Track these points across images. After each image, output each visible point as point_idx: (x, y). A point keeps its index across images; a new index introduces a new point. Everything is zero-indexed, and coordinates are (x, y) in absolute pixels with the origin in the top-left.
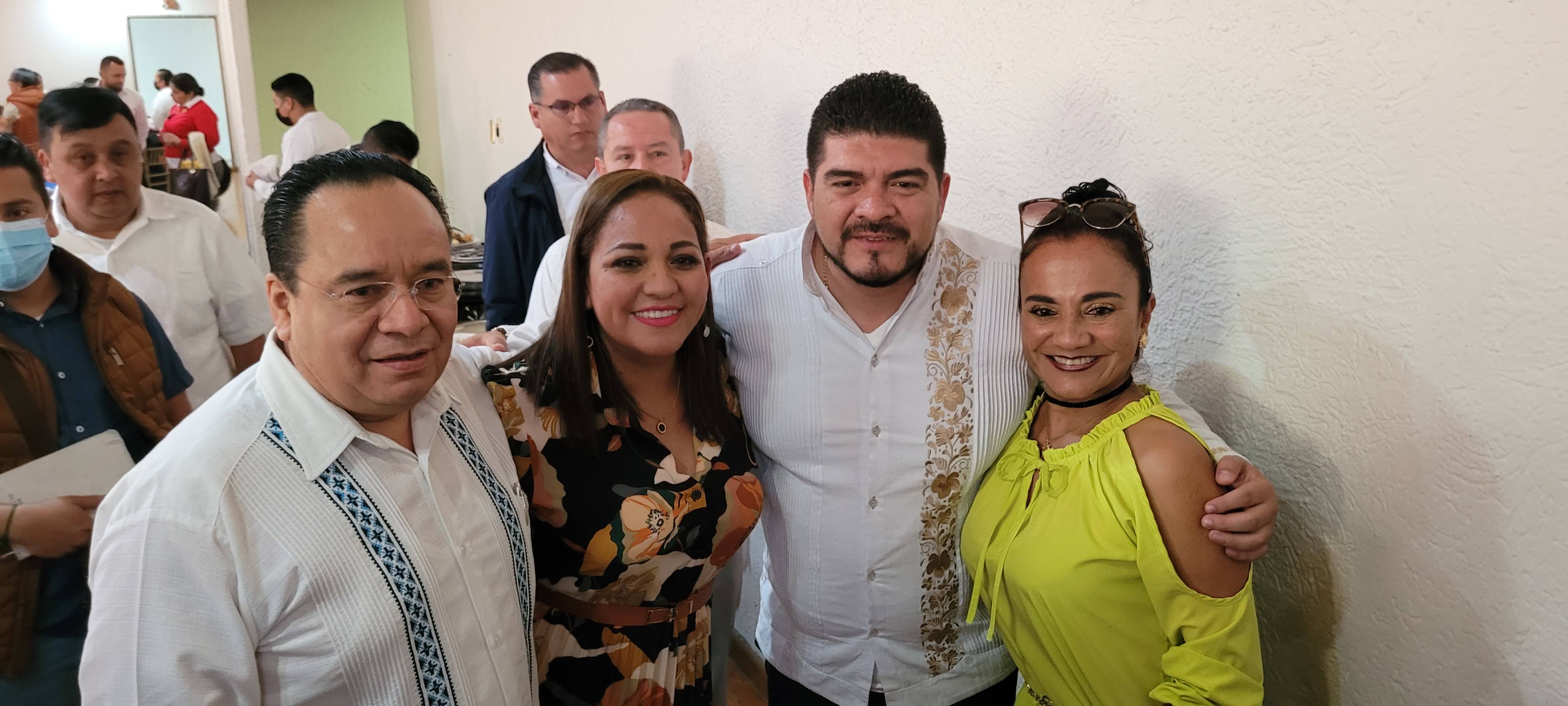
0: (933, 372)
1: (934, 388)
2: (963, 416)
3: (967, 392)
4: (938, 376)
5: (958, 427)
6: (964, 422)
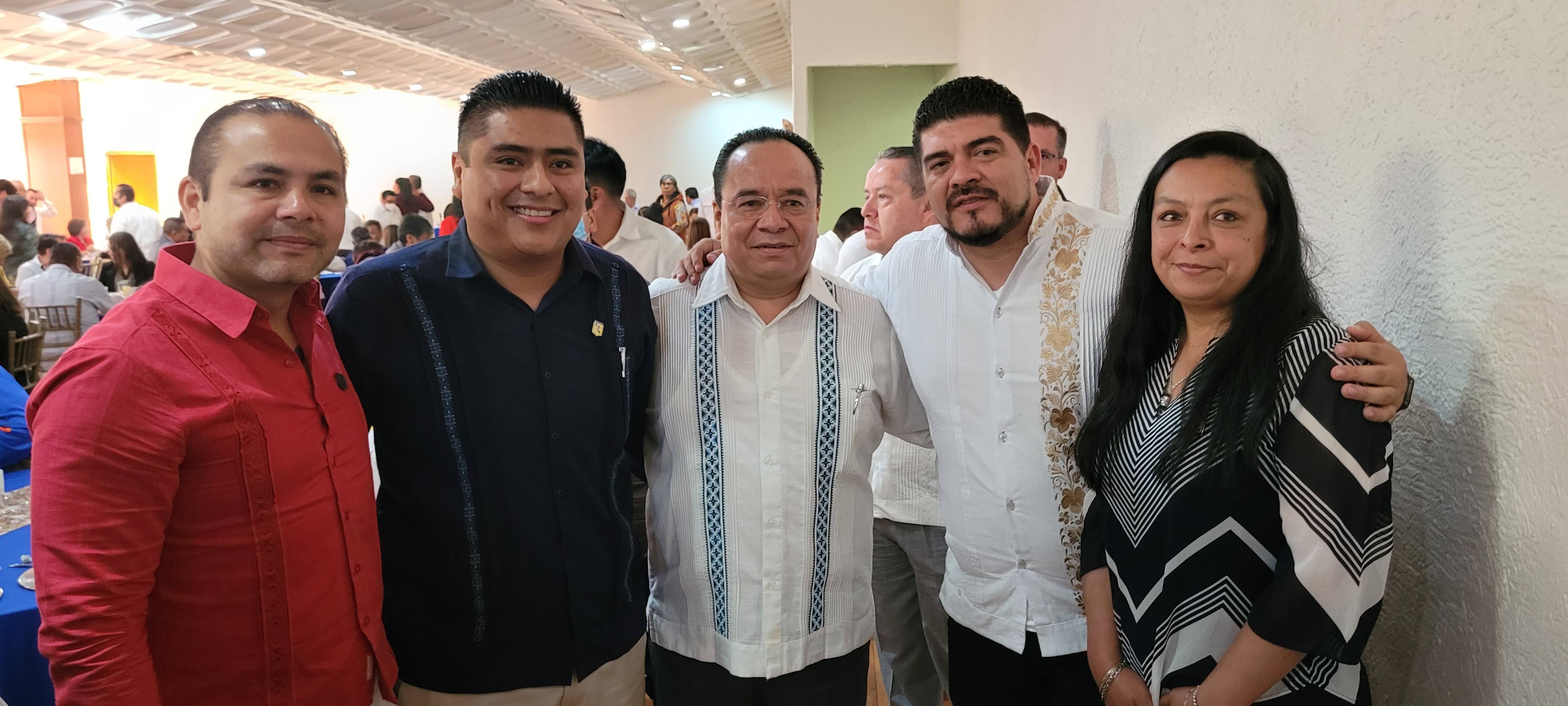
0: (1045, 319)
1: (1046, 333)
2: (1069, 356)
3: (1075, 336)
4: (1050, 323)
5: (1066, 366)
6: (1071, 361)
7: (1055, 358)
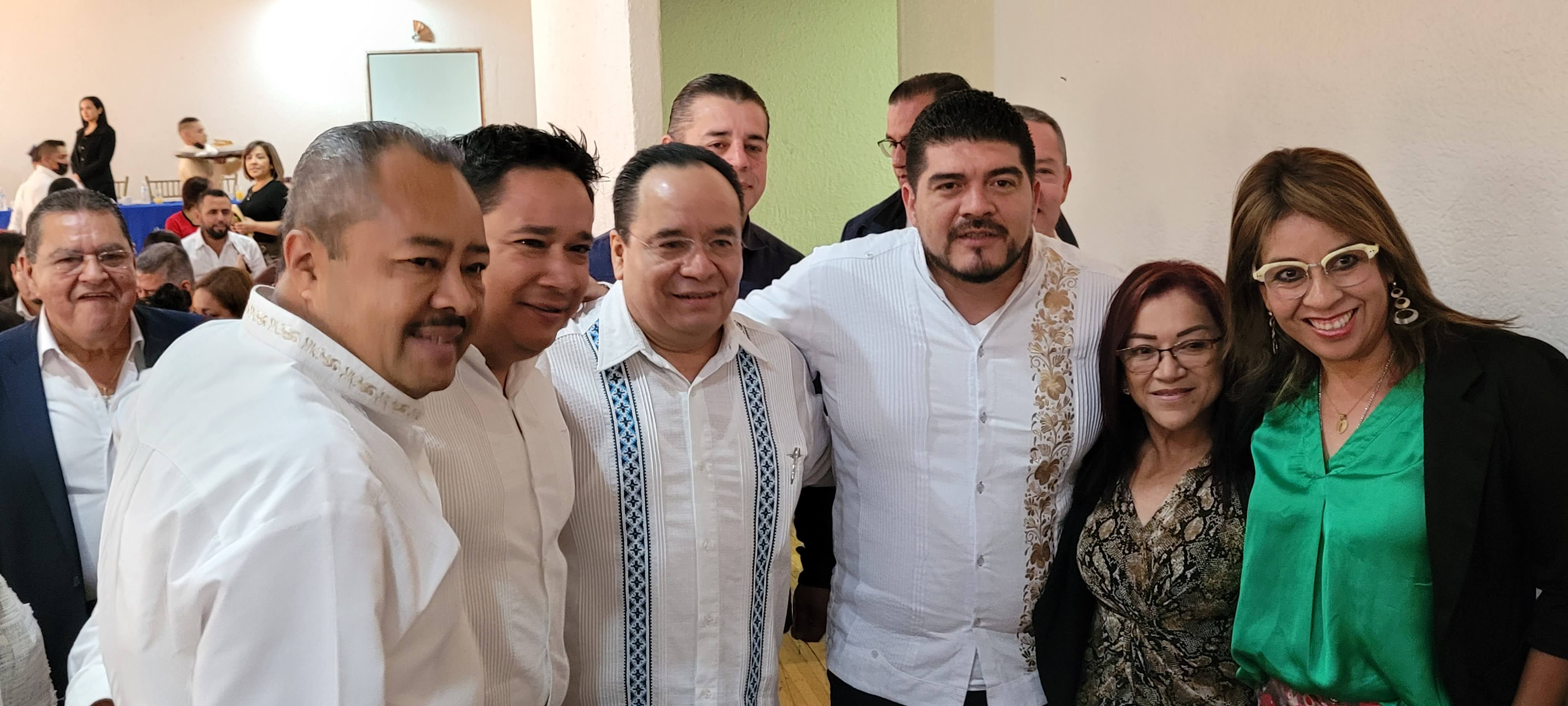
1: (1038, 379)
2: (1066, 404)
4: (1041, 368)
6: (1066, 410)
7: (1050, 406)
